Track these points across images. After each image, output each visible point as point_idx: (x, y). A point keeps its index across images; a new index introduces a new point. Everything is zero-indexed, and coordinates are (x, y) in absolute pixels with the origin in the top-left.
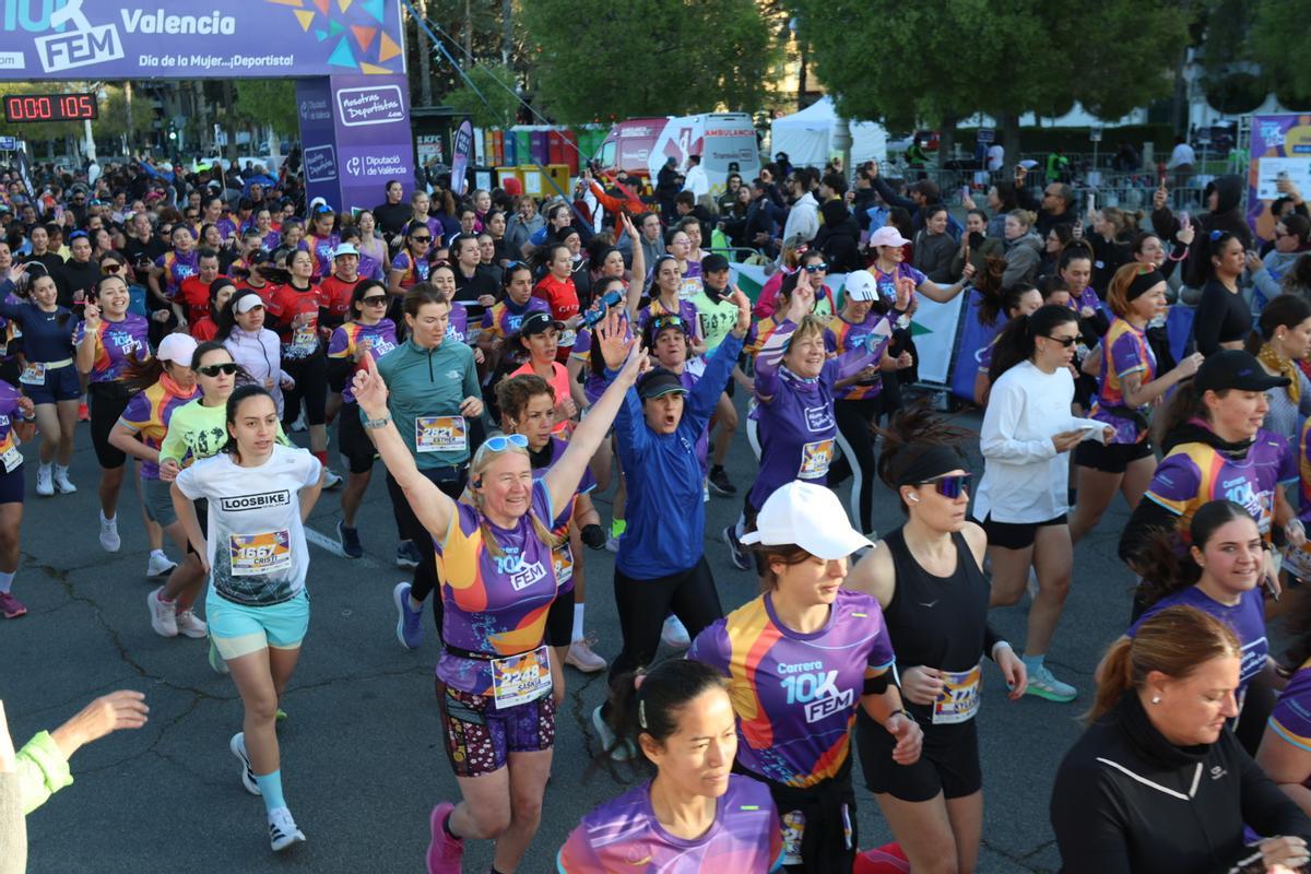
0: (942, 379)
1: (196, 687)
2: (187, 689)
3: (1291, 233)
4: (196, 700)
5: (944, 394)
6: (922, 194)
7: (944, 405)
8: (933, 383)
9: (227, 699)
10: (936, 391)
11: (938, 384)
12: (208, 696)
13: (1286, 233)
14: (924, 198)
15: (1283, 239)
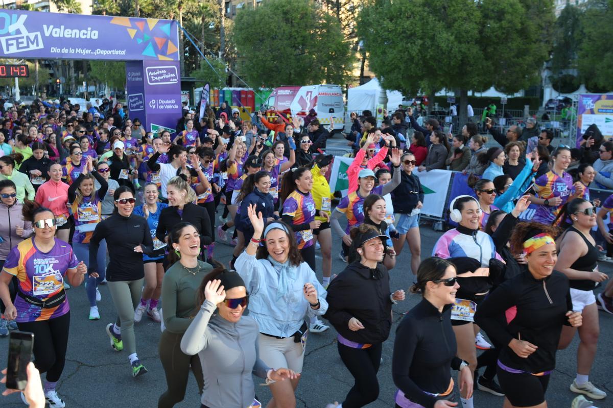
0: (440, 215)
1: (78, 360)
2: (74, 361)
3: (608, 150)
4: (79, 367)
5: (441, 222)
6: (431, 125)
7: (441, 228)
8: (436, 217)
9: (94, 367)
10: (437, 221)
11: (438, 218)
12: (84, 365)
13: (605, 150)
14: (432, 127)
15: (604, 153)
